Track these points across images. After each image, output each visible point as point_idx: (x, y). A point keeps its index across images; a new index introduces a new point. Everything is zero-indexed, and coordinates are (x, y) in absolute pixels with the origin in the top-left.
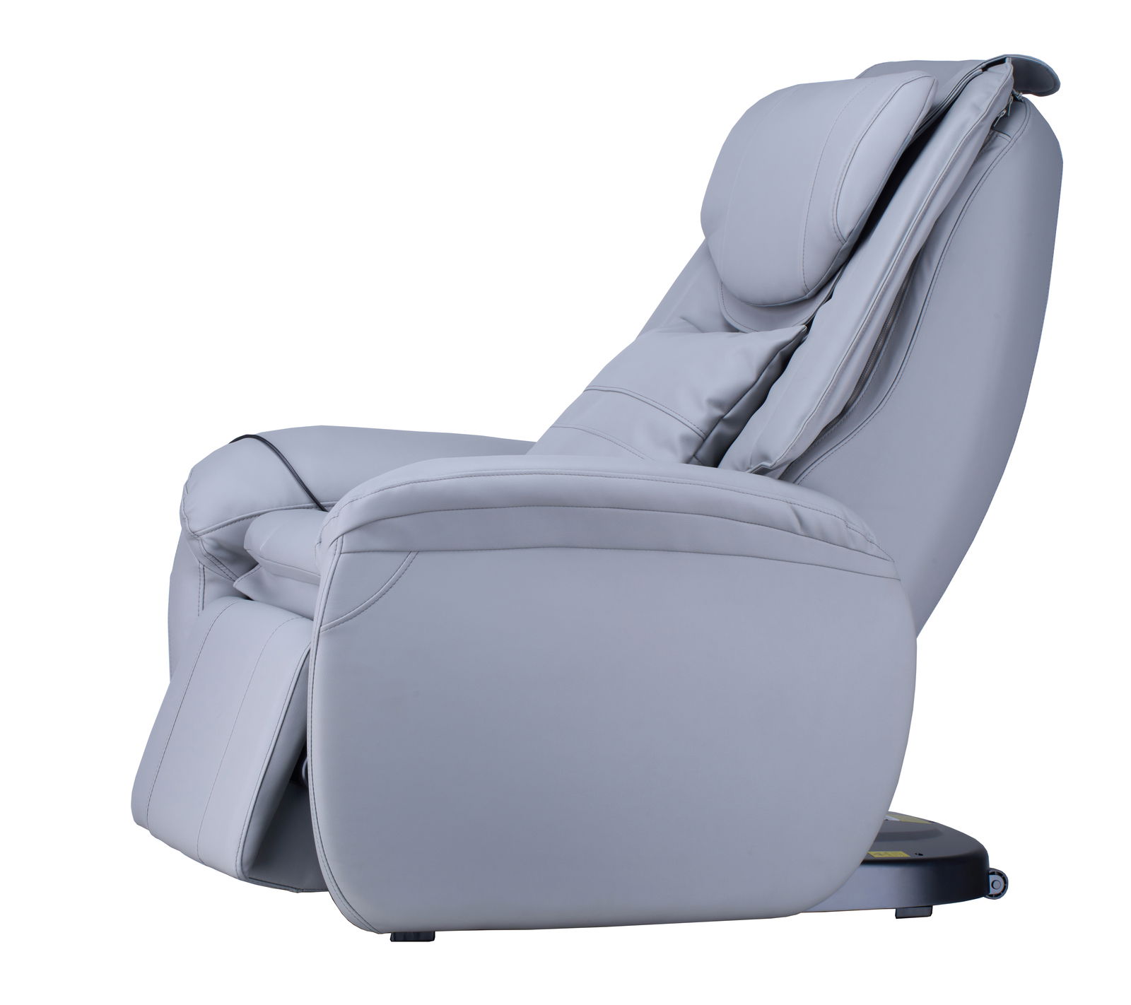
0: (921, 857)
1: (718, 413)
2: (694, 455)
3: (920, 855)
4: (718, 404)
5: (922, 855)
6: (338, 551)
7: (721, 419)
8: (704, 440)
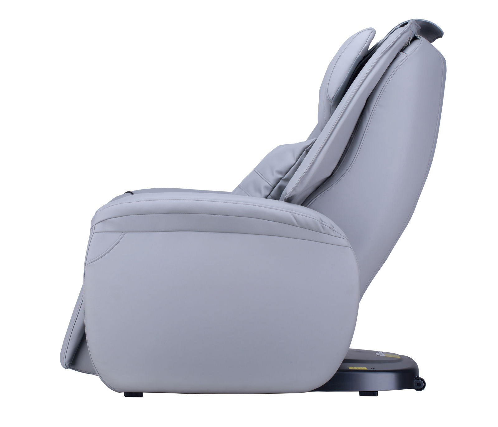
0: (374, 370)
1: (280, 176)
2: (269, 194)
3: (373, 369)
4: (280, 173)
5: (374, 369)
6: (93, 232)
7: (281, 179)
8: (274, 188)
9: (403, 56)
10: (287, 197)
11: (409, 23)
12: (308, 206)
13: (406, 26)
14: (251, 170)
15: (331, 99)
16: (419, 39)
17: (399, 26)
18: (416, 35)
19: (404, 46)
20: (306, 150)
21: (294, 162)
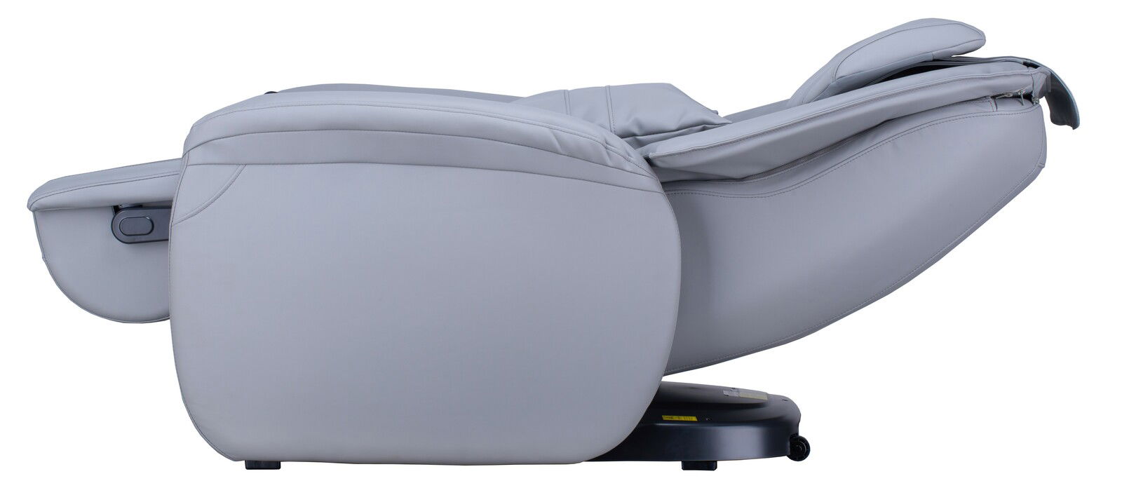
0: (710, 421)
9: (989, 107)
10: (651, 155)
11: (1038, 68)
12: (670, 193)
13: (1032, 70)
14: (603, 84)
15: (837, 76)
16: (1033, 103)
17: (1022, 61)
18: (1033, 95)
19: (1003, 94)
20: (704, 126)
21: (674, 127)
